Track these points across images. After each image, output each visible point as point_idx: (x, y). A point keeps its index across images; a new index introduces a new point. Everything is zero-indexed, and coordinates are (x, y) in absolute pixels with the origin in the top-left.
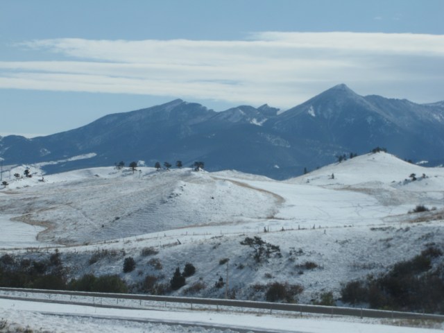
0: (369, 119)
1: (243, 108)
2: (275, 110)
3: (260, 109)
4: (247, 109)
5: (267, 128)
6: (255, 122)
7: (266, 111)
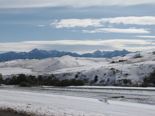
0: (41, 53)
1: (21, 52)
2: (26, 52)
3: (24, 52)
4: (22, 52)
5: (25, 55)
6: (23, 54)
7: (25, 53)
